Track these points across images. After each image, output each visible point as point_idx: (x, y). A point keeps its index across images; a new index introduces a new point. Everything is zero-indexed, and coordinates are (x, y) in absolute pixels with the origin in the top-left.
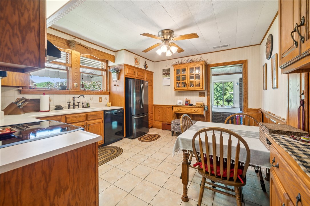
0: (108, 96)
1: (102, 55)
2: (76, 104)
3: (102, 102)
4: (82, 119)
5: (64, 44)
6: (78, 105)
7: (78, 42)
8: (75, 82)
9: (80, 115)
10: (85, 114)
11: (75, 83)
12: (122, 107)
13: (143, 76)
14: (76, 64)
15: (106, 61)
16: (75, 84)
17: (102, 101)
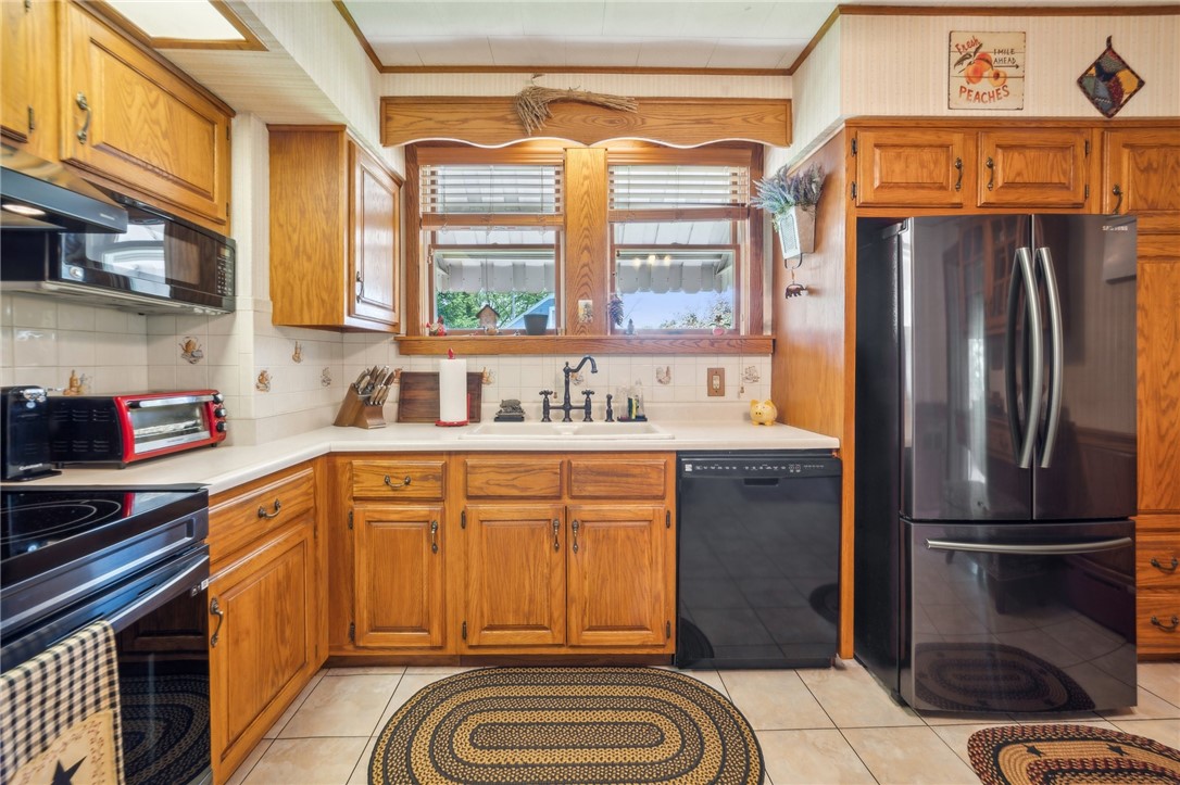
0: (768, 360)
1: (698, 122)
2: (577, 398)
3: (723, 395)
4: (541, 484)
5: (500, 124)
6: (587, 407)
7: (556, 87)
8: (582, 297)
9: (534, 461)
10: (557, 460)
11: (580, 301)
12: (831, 442)
13: (1063, 186)
14: (586, 209)
15: (749, 153)
16: (582, 303)
17: (728, 390)
